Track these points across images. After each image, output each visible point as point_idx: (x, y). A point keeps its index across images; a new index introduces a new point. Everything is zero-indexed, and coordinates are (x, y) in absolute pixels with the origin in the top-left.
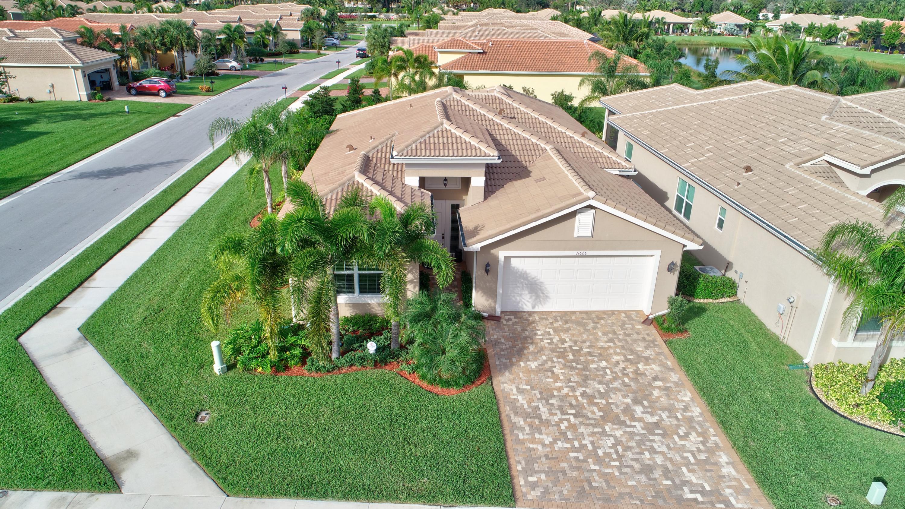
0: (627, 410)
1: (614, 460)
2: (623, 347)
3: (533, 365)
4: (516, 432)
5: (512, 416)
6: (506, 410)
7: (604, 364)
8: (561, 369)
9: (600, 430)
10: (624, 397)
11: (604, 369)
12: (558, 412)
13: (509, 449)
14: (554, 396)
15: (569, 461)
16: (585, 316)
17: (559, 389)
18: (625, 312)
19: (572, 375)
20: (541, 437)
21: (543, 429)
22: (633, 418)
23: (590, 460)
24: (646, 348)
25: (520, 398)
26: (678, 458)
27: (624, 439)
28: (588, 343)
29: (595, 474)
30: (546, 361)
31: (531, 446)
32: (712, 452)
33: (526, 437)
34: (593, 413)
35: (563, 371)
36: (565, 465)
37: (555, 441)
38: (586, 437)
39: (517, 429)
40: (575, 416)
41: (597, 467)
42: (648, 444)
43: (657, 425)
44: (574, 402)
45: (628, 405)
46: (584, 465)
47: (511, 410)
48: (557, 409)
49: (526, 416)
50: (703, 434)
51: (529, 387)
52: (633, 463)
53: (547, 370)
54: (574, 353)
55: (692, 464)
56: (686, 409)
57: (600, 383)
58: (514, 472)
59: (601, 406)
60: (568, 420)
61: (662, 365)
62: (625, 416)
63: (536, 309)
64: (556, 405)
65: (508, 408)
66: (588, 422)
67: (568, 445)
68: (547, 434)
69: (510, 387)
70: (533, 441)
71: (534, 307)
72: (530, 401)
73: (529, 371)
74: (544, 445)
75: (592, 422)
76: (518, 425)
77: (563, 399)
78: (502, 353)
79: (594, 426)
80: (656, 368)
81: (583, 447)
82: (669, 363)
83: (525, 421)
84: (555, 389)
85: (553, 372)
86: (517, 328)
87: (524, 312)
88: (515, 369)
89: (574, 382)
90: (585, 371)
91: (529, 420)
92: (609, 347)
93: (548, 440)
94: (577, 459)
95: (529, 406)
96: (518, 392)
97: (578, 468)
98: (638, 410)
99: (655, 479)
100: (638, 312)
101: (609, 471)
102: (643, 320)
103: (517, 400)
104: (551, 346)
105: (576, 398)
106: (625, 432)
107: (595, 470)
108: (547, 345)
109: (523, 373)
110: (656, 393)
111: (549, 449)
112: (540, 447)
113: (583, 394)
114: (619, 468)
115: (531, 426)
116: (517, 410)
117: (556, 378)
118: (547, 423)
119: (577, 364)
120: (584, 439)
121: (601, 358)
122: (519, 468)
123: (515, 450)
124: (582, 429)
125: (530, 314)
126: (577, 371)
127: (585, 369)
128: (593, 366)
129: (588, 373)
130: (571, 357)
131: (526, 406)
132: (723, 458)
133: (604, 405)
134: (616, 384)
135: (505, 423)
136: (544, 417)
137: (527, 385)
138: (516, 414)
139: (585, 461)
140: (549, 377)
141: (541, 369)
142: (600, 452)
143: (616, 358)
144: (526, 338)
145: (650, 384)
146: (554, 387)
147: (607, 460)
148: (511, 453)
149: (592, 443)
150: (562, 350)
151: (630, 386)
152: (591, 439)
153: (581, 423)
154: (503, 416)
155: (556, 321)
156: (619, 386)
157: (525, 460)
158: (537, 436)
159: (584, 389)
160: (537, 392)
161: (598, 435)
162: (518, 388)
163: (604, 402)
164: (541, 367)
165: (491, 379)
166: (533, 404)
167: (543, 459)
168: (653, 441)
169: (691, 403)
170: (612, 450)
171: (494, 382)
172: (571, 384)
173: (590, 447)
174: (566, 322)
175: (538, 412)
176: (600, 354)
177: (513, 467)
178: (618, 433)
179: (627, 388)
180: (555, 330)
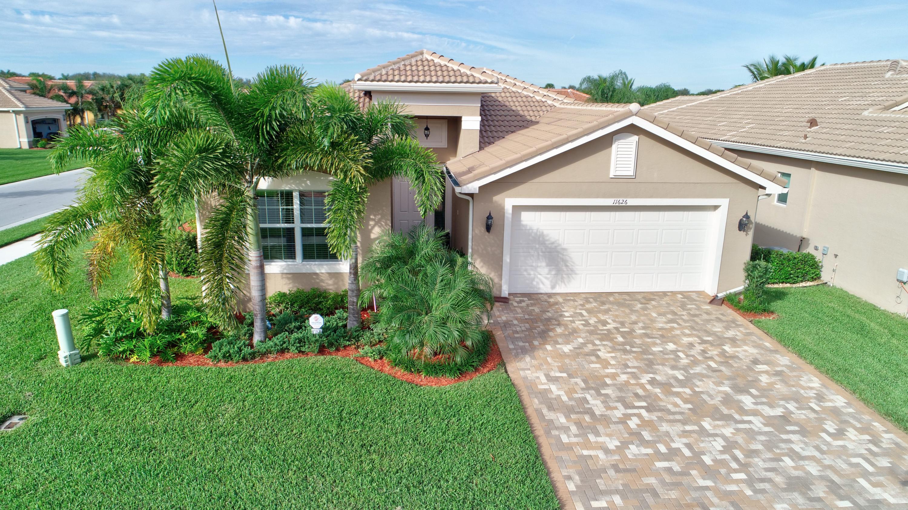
0: (729, 401)
1: (736, 471)
2: (692, 328)
3: (567, 349)
4: (555, 432)
5: (545, 411)
6: (533, 403)
7: (671, 346)
8: (609, 352)
9: (696, 428)
10: (719, 384)
11: (674, 352)
12: (619, 405)
13: (547, 457)
14: (608, 385)
15: (656, 473)
16: (627, 297)
17: (614, 376)
18: (681, 293)
19: (628, 360)
20: (600, 439)
21: (600, 428)
22: (742, 411)
23: (694, 472)
24: (727, 328)
25: (553, 388)
26: (844, 466)
27: (740, 439)
28: (641, 325)
29: (709, 494)
30: (584, 344)
31: (585, 452)
33: (574, 440)
34: (676, 405)
35: (613, 355)
36: (652, 481)
37: (625, 445)
38: (676, 438)
39: (557, 428)
40: (648, 409)
41: (709, 483)
42: (783, 445)
43: (786, 418)
44: (640, 392)
45: (726, 394)
46: (685, 480)
47: (541, 403)
48: (617, 401)
49: (568, 411)
50: (867, 431)
51: (565, 375)
52: (769, 475)
53: (588, 354)
54: (623, 334)
55: (871, 474)
56: (820, 398)
57: (673, 368)
58: (562, 494)
59: (685, 396)
60: (639, 416)
61: (760, 347)
62: (729, 409)
63: (558, 290)
64: (613, 396)
65: (536, 401)
66: (671, 417)
67: (650, 451)
68: (609, 436)
69: (535, 375)
70: (587, 445)
71: (553, 287)
72: (570, 392)
73: (562, 356)
74: (607, 451)
75: (678, 417)
76: (557, 424)
77: (622, 387)
78: (516, 335)
79: (684, 422)
80: (751, 350)
81: (673, 453)
82: (767, 344)
83: (567, 417)
84: (607, 376)
85: (598, 357)
86: (534, 310)
87: (541, 294)
88: (540, 353)
89: (634, 367)
90: (645, 354)
91: (573, 416)
92: (673, 329)
93: (612, 444)
94: (669, 470)
95: (570, 399)
96: (548, 380)
97: (677, 485)
98: (747, 401)
99: (819, 500)
100: (699, 293)
101: (733, 488)
102: (709, 301)
103: (550, 391)
104: (586, 328)
105: (642, 386)
106: (737, 430)
107: (707, 488)
108: (581, 327)
109: (553, 358)
110: (764, 379)
111: (617, 457)
112: (601, 455)
113: (652, 382)
114: (750, 482)
115: (578, 424)
116: (552, 404)
117: (606, 364)
118: (605, 420)
119: (632, 347)
120: (673, 441)
121: (664, 340)
122: (571, 487)
123: (560, 460)
124: (665, 427)
125: (550, 295)
126: (633, 355)
127: (645, 352)
128: (655, 349)
129: (651, 357)
130: (620, 339)
131: (565, 398)
133: (690, 395)
134: (698, 369)
135: (535, 420)
136: (597, 413)
137: (561, 372)
138: (551, 408)
139: (685, 473)
140: (593, 362)
141: (577, 353)
142: (707, 460)
143: (686, 340)
144: (549, 320)
145: (750, 369)
146: (605, 374)
147: (723, 471)
148: (552, 465)
149: (689, 446)
150: (606, 332)
151: (720, 371)
152: (685, 440)
153: (660, 419)
154: (530, 411)
155: (588, 302)
156: (704, 372)
157: (579, 473)
158: (592, 438)
159: (652, 375)
160: (579, 381)
161: (695, 435)
162: (547, 376)
163: (688, 391)
164: (578, 351)
165: (504, 365)
166: (576, 396)
167: (611, 472)
168: (789, 441)
169: (824, 390)
170: (727, 457)
171: (509, 368)
172: (629, 370)
173: (687, 452)
174: (603, 303)
175: (587, 406)
176: (662, 336)
177: (559, 485)
178: (728, 431)
179: (718, 374)
180: (589, 311)
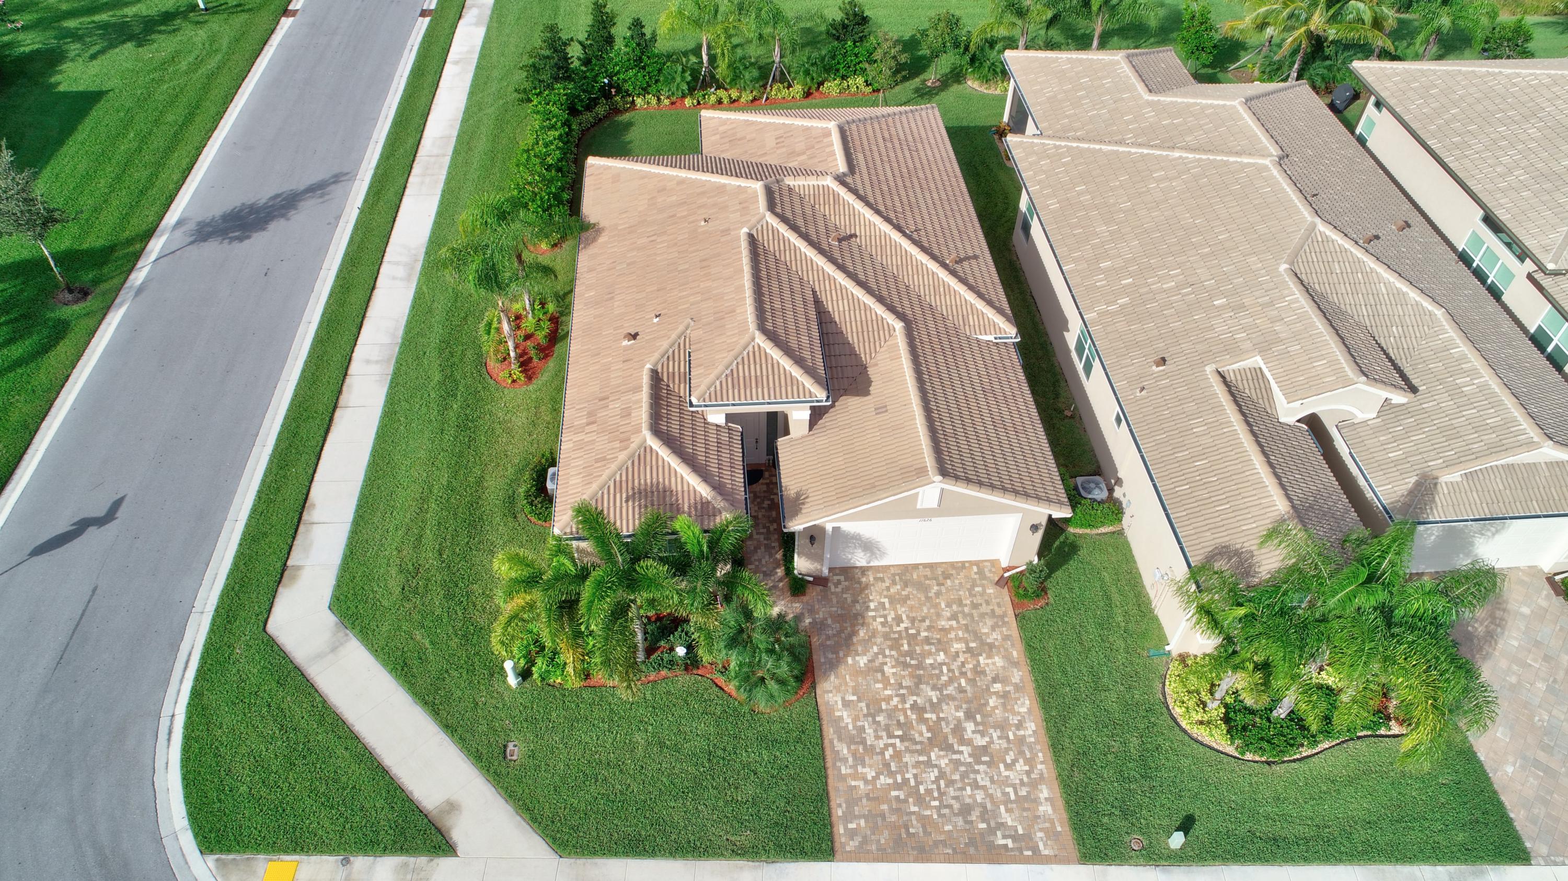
0: (958, 730)
1: (935, 799)
2: (966, 628)
3: (862, 661)
4: (838, 764)
5: (835, 742)
6: (829, 732)
7: (941, 657)
8: (893, 667)
9: (925, 758)
10: (958, 708)
11: (941, 664)
12: (884, 734)
13: (830, 788)
14: (882, 711)
15: (888, 801)
16: (928, 572)
17: (888, 699)
18: (977, 563)
19: (904, 677)
20: (864, 770)
21: (867, 759)
22: (962, 741)
23: (911, 800)
24: (993, 628)
25: (845, 714)
26: (999, 795)
27: (948, 770)
28: (927, 623)
29: (913, 817)
30: (876, 654)
31: (853, 783)
32: (1034, 784)
33: (849, 771)
34: (921, 734)
35: (894, 670)
36: (885, 807)
37: (878, 775)
38: (910, 769)
39: (840, 760)
40: (902, 739)
41: (916, 809)
42: (972, 776)
43: (985, 749)
44: (902, 719)
45: (959, 721)
46: (903, 806)
47: (835, 732)
48: (884, 730)
49: (850, 741)
50: (1030, 762)
51: (855, 698)
52: (953, 802)
53: (877, 671)
54: (909, 639)
55: (1011, 802)
56: (1020, 726)
57: (934, 688)
58: (834, 819)
59: (931, 724)
60: (893, 745)
61: (1007, 657)
62: (954, 738)
63: (872, 564)
64: (883, 723)
65: (831, 730)
66: (914, 747)
67: (890, 781)
68: (871, 766)
69: (835, 699)
70: (855, 776)
71: (869, 563)
72: (856, 719)
73: (857, 672)
74: (866, 782)
75: (918, 747)
76: (841, 756)
77: (891, 714)
78: (828, 643)
79: (920, 753)
80: (999, 661)
81: (906, 781)
82: (1015, 654)
83: (849, 748)
84: (884, 700)
85: (883, 672)
86: (846, 599)
87: (857, 567)
88: (842, 669)
89: (907, 687)
90: (919, 669)
91: (853, 747)
92: (952, 628)
93: (870, 774)
94: (897, 797)
95: (855, 727)
96: (843, 705)
97: (898, 810)
98: (970, 727)
99: (972, 821)
100: (994, 563)
101: (928, 813)
102: (997, 579)
103: (841, 718)
104: (884, 629)
105: (904, 711)
106: (951, 760)
107: (914, 813)
108: (880, 627)
109: (850, 675)
110: (992, 702)
111: (870, 787)
112: (861, 784)
113: (914, 706)
114: (938, 809)
115: (854, 755)
116: (841, 733)
117: (886, 682)
118: (870, 750)
119: (912, 659)
120: (907, 772)
121: (940, 647)
122: (840, 813)
123: (837, 790)
124: (907, 758)
125: (864, 570)
126: (910, 670)
127: (920, 666)
128: (929, 661)
129: (922, 672)
130: (906, 647)
131: (850, 727)
132: (1044, 793)
133: (934, 722)
134: (950, 690)
135: (828, 752)
136: (869, 743)
137: (853, 695)
138: (840, 739)
139: (906, 801)
140: (878, 681)
142: (922, 789)
143: (957, 646)
144: (856, 616)
145: (988, 689)
146: (883, 697)
147: (928, 799)
148: (832, 794)
149: (915, 776)
150: (896, 636)
151: (966, 691)
152: (915, 771)
153: (907, 750)
154: (826, 742)
155: (894, 583)
156: (954, 693)
157: (846, 802)
158: (860, 769)
159: (915, 698)
160: (863, 705)
161: (922, 766)
162: (843, 699)
163: (934, 717)
164: (870, 665)
165: (813, 687)
166: (859, 724)
167: (864, 801)
168: (978, 772)
169: (1026, 716)
170: (934, 786)
171: (818, 691)
172: (902, 691)
173: (912, 783)
174: (906, 585)
175: (864, 735)
176: (939, 641)
177: (833, 811)
178: (943, 762)
179: (962, 695)
180: (892, 601)
